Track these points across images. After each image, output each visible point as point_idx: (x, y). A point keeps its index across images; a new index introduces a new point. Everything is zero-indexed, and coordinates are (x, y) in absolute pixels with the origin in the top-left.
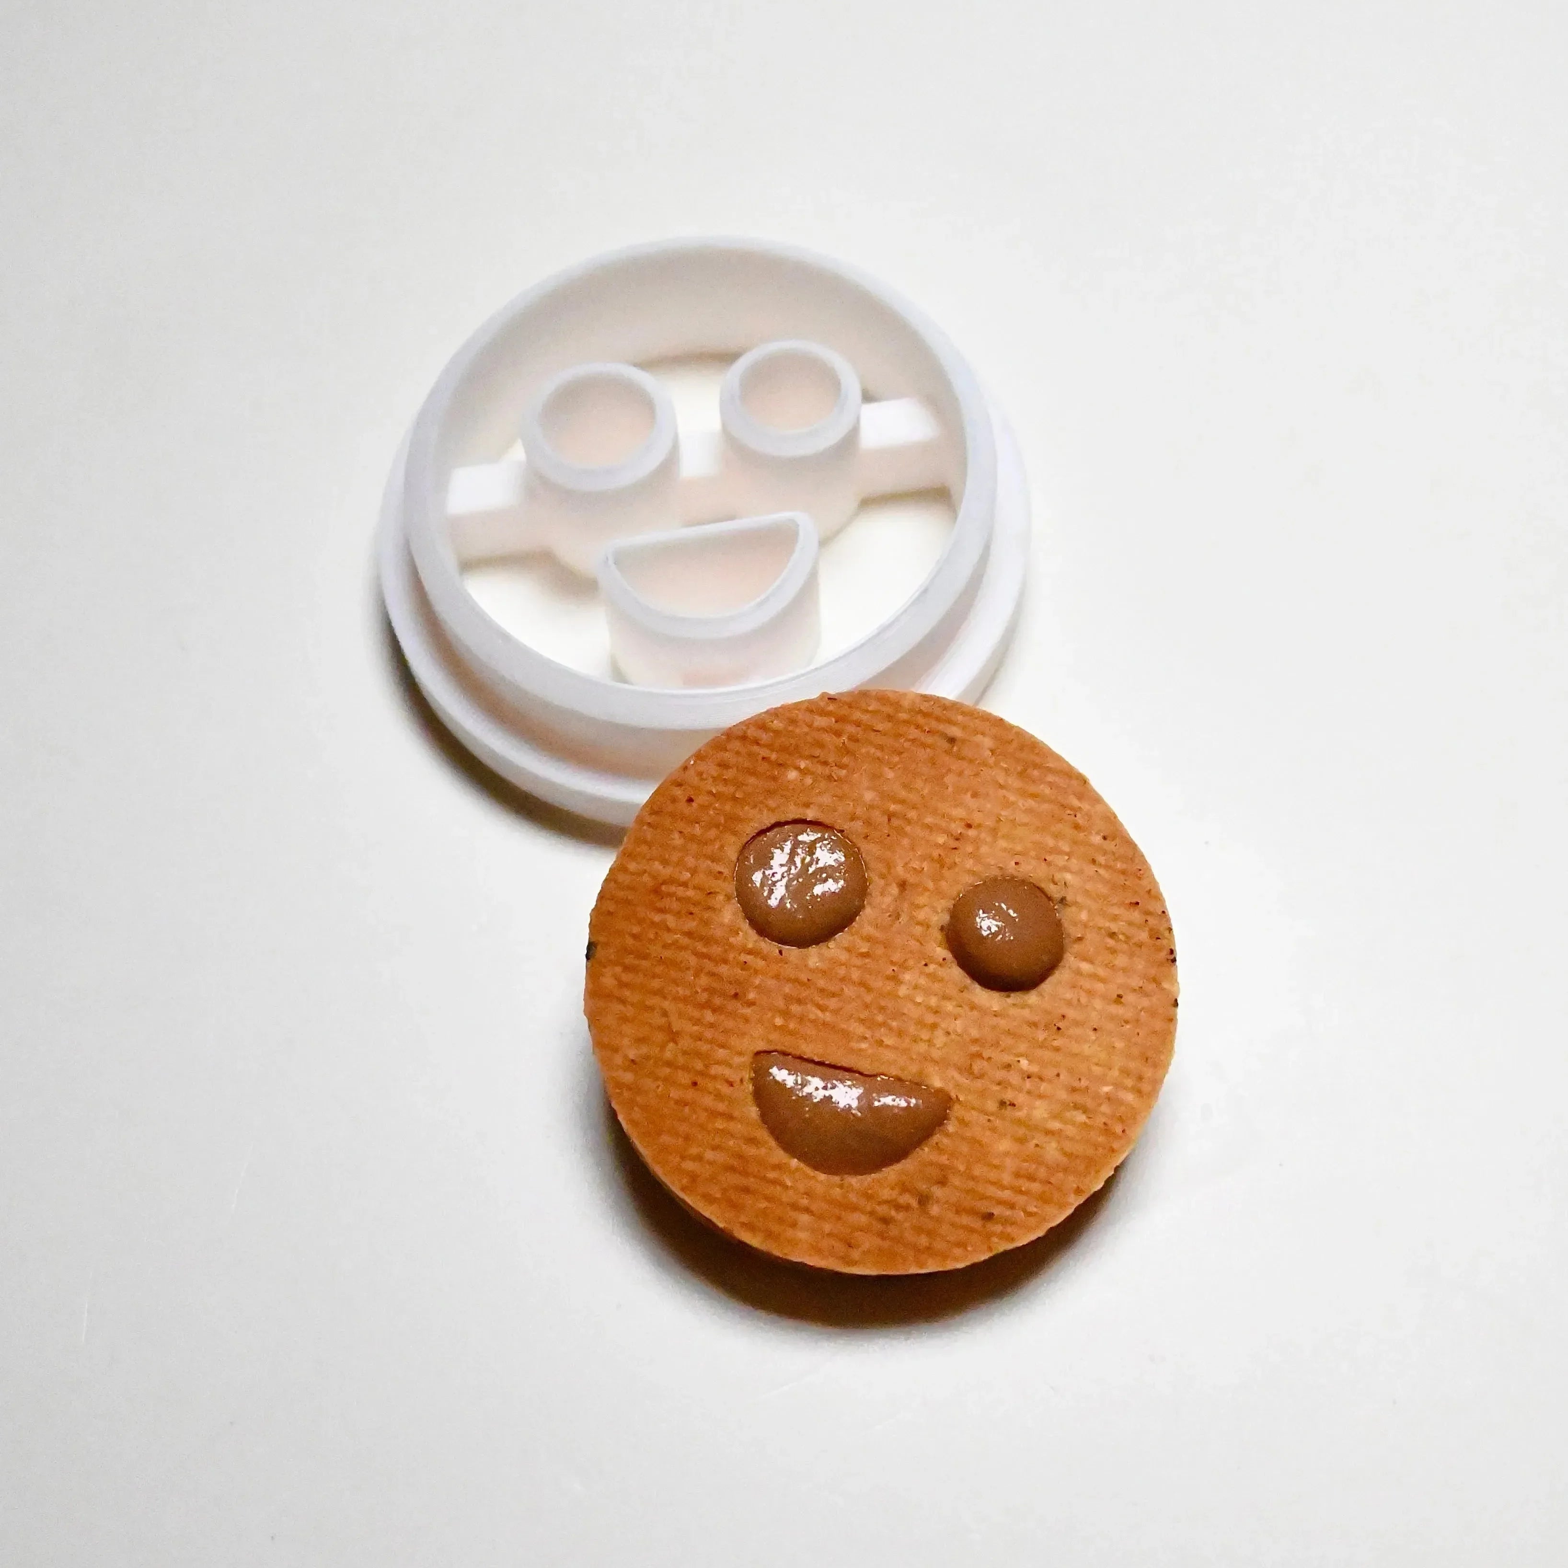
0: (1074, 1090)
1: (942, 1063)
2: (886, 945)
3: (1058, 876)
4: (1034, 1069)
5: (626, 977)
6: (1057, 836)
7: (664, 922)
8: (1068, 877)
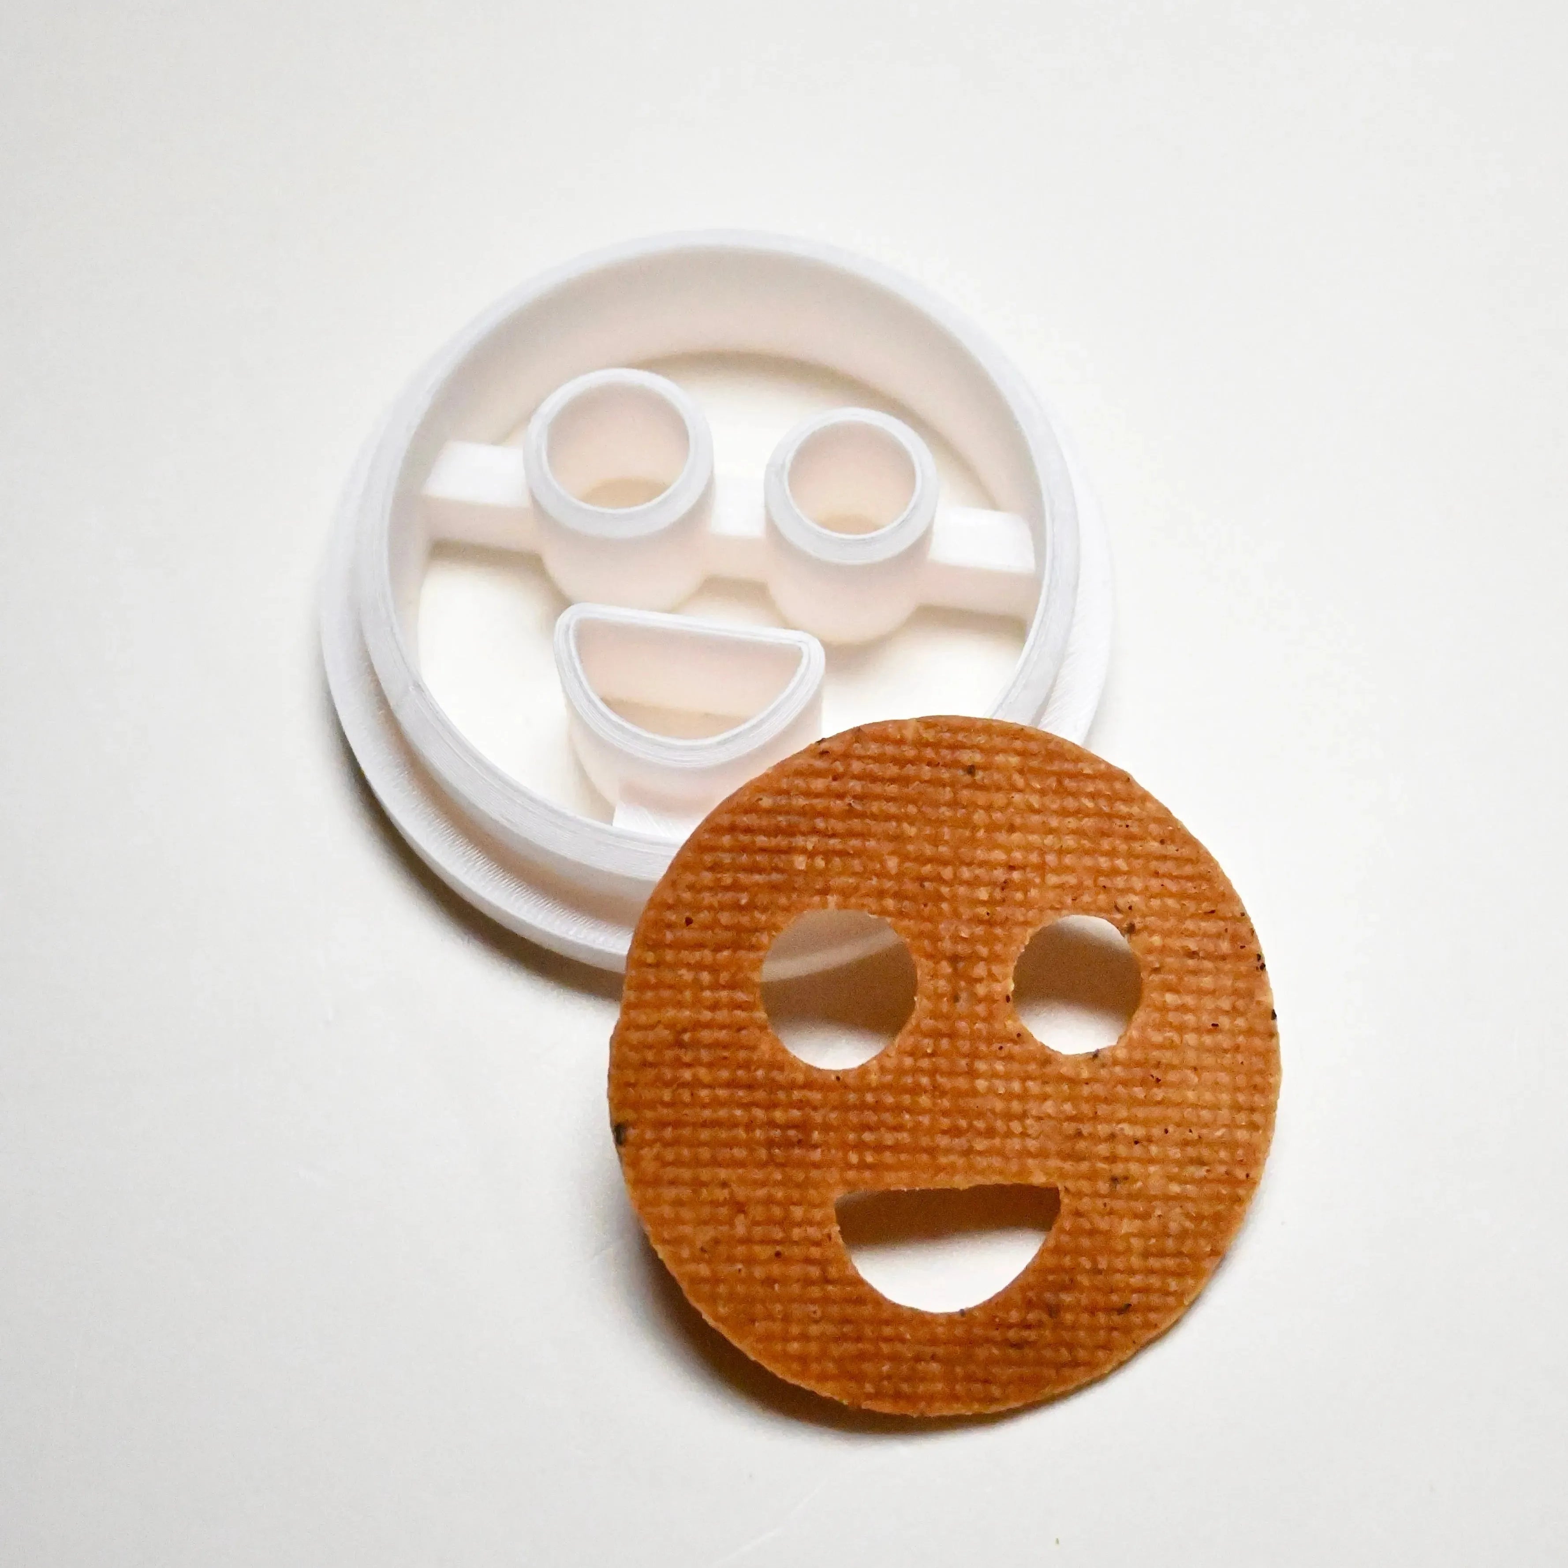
0: (1186, 1143)
1: (1042, 1154)
2: (952, 1035)
3: (1122, 902)
4: (1140, 1132)
5: (670, 1155)
6: (1112, 854)
7: (696, 1078)
8: (1134, 899)
